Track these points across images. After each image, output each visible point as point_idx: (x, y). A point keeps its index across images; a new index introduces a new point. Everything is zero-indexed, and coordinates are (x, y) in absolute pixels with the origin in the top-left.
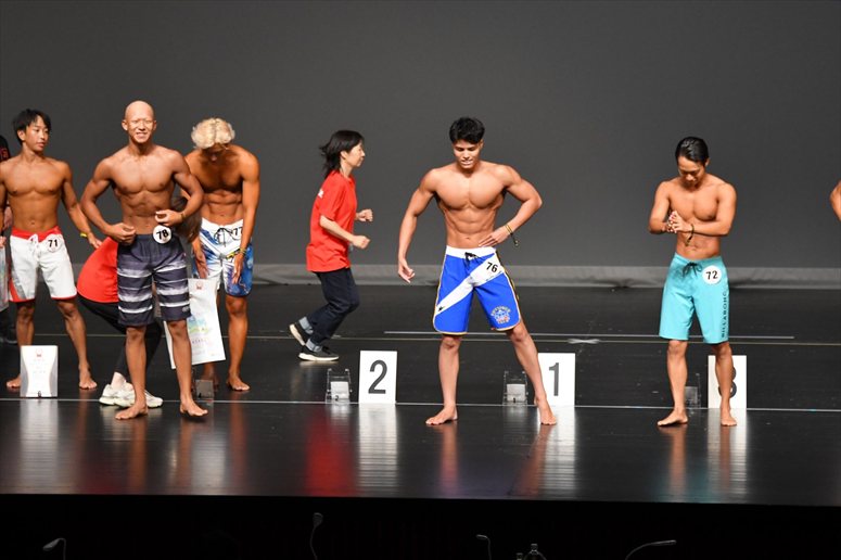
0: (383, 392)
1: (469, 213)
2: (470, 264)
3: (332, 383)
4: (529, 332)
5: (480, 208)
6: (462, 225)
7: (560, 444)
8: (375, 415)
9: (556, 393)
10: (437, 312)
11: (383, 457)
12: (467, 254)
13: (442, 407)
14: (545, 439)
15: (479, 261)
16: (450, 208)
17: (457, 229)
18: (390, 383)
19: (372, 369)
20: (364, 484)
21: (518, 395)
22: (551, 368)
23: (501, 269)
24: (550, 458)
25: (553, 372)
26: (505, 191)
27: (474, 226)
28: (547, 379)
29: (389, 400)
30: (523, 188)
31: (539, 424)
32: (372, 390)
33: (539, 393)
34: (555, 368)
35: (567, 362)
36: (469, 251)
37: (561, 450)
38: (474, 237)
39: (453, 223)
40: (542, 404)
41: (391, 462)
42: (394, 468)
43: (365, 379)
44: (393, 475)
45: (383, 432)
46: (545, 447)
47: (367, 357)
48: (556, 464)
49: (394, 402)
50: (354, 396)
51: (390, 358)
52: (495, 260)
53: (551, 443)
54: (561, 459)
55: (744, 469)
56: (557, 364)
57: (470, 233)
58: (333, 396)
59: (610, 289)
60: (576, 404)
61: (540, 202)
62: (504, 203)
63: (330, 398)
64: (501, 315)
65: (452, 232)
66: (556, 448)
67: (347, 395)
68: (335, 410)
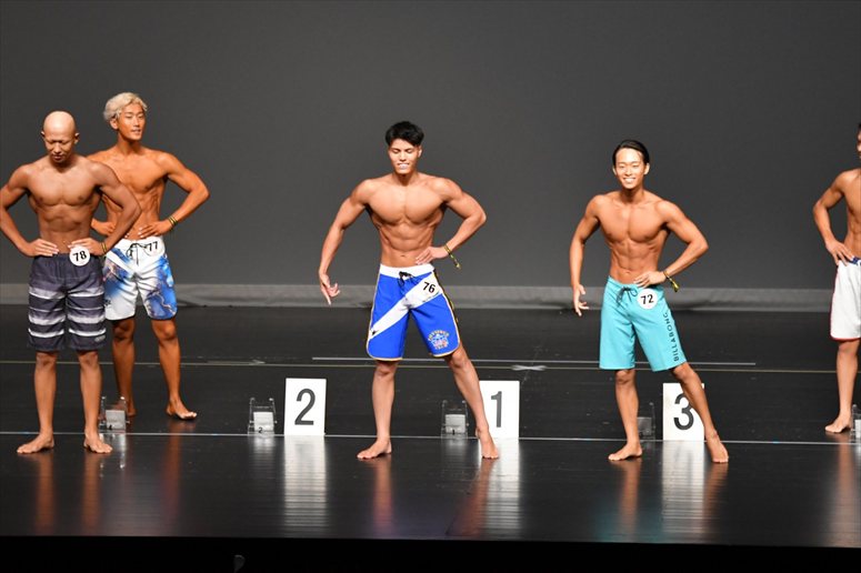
0: (311, 423)
1: (404, 228)
2: (404, 284)
3: (255, 414)
4: (470, 357)
5: (416, 223)
6: (396, 241)
7: (503, 479)
8: (302, 448)
9: (499, 424)
10: (370, 337)
11: (311, 494)
12: (402, 274)
13: (375, 439)
14: (487, 473)
15: (414, 281)
16: (384, 221)
17: (391, 245)
18: (318, 414)
19: (299, 398)
20: (290, 523)
21: (457, 426)
22: (493, 398)
23: (439, 290)
24: (492, 495)
25: (495, 402)
26: (444, 206)
27: (410, 243)
28: (490, 408)
29: (316, 432)
30: (466, 203)
31: (480, 457)
32: (299, 421)
33: (480, 424)
34: (498, 397)
35: (511, 390)
36: (404, 270)
37: (503, 485)
38: (409, 255)
39: (387, 238)
40: (484, 436)
41: (320, 500)
42: (323, 506)
43: (292, 408)
44: (321, 514)
45: (311, 467)
46: (487, 483)
47: (293, 386)
48: (499, 501)
49: (323, 434)
50: (279, 427)
51: (319, 386)
52: (432, 279)
53: (493, 478)
54: (504, 496)
55: (701, 506)
56: (500, 393)
57: (404, 250)
58: (257, 428)
59: (557, 311)
60: (522, 432)
61: (484, 218)
62: (443, 218)
63: (253, 430)
64: (439, 340)
65: (387, 248)
66: (499, 485)
67: (270, 427)
68: (258, 442)
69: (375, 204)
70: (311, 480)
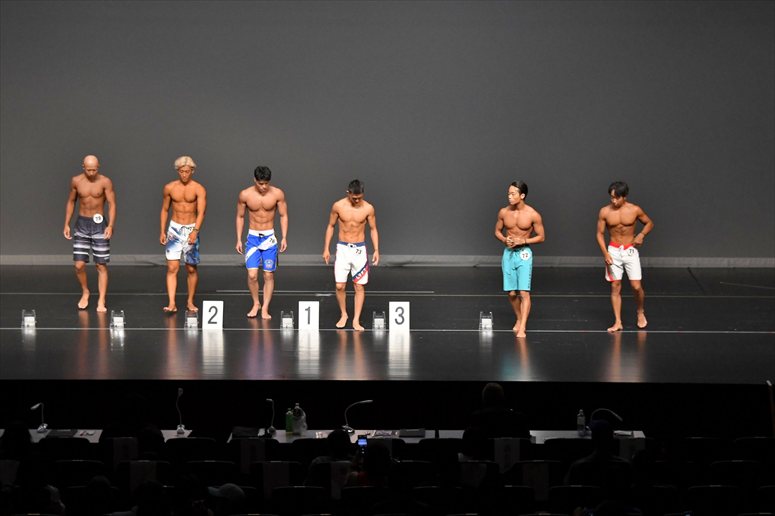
0: (216, 323)
1: (262, 213)
2: (260, 239)
3: (189, 319)
5: (267, 210)
6: (258, 219)
8: (211, 335)
9: (309, 323)
11: (216, 358)
12: (260, 234)
15: (265, 238)
16: (252, 210)
17: (255, 221)
18: (219, 318)
19: (210, 311)
22: (305, 310)
27: (264, 220)
29: (219, 327)
32: (210, 322)
38: (264, 225)
43: (206, 316)
44: (221, 368)
45: (216, 345)
47: (207, 305)
48: (309, 361)
49: (222, 328)
50: (200, 325)
51: (220, 305)
52: (274, 237)
54: (312, 358)
57: (262, 223)
58: (189, 325)
60: (321, 326)
63: (187, 327)
65: (252, 222)
67: (196, 325)
68: (190, 333)
69: (249, 204)
70: (216, 351)
